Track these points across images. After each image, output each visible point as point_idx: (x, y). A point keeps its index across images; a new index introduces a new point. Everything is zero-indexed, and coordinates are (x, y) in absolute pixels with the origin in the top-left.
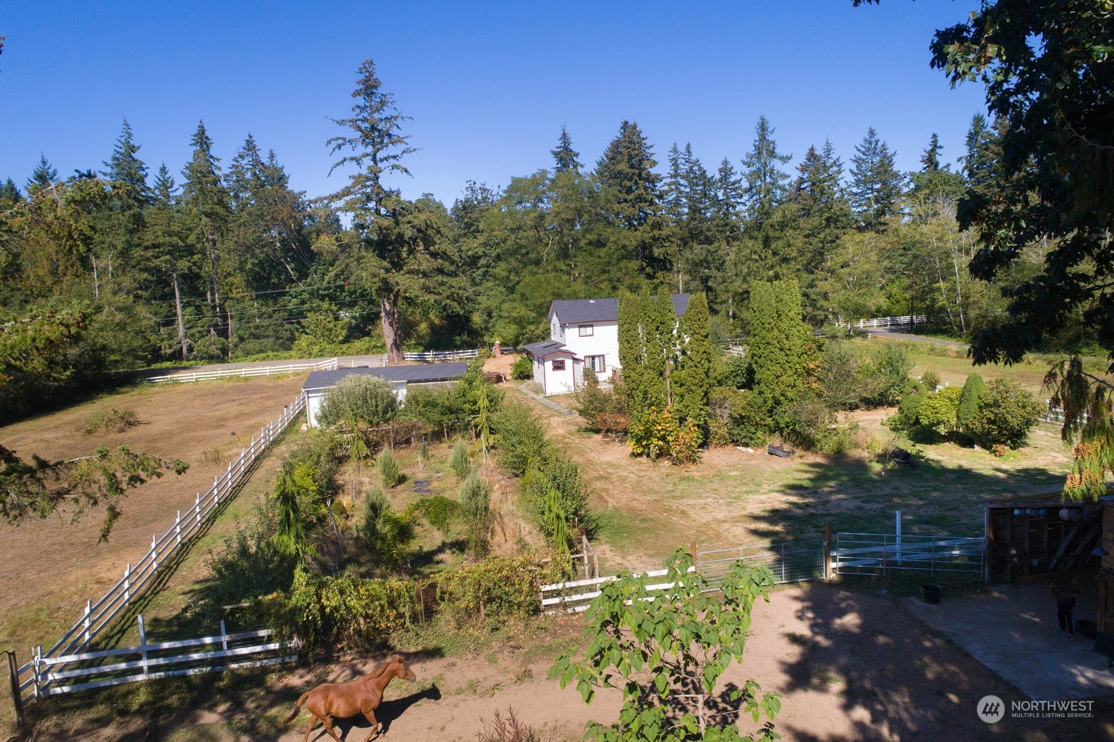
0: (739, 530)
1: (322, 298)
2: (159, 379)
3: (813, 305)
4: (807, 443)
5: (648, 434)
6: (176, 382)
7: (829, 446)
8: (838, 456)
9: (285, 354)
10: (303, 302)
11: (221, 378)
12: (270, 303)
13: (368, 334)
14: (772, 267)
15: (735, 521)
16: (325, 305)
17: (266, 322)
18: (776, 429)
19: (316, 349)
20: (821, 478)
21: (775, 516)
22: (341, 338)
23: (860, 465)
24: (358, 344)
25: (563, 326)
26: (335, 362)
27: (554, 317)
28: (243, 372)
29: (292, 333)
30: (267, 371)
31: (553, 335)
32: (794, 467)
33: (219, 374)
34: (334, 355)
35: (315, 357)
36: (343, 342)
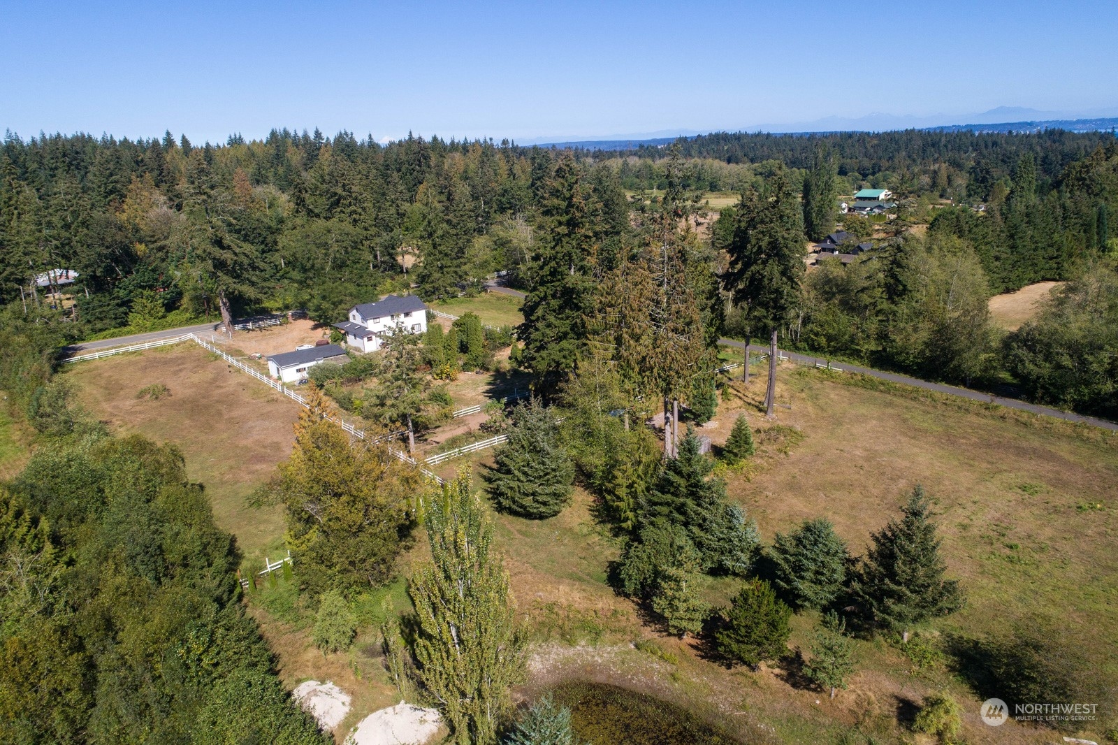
0: (481, 397)
1: (144, 288)
2: (72, 359)
3: (461, 277)
4: (487, 370)
6: (84, 361)
7: (494, 368)
8: (497, 371)
9: (125, 329)
10: (131, 291)
11: (118, 354)
12: (107, 294)
13: (178, 308)
14: (439, 260)
15: (479, 395)
16: (146, 293)
17: (105, 309)
18: (477, 365)
19: (148, 324)
20: (495, 380)
21: (487, 392)
22: (160, 314)
23: (504, 374)
24: (172, 316)
25: (365, 319)
26: (191, 336)
27: (354, 312)
28: (130, 348)
29: (126, 314)
30: (146, 346)
31: (351, 320)
32: (486, 377)
33: (114, 351)
34: (164, 327)
35: (151, 330)
36: (164, 317)
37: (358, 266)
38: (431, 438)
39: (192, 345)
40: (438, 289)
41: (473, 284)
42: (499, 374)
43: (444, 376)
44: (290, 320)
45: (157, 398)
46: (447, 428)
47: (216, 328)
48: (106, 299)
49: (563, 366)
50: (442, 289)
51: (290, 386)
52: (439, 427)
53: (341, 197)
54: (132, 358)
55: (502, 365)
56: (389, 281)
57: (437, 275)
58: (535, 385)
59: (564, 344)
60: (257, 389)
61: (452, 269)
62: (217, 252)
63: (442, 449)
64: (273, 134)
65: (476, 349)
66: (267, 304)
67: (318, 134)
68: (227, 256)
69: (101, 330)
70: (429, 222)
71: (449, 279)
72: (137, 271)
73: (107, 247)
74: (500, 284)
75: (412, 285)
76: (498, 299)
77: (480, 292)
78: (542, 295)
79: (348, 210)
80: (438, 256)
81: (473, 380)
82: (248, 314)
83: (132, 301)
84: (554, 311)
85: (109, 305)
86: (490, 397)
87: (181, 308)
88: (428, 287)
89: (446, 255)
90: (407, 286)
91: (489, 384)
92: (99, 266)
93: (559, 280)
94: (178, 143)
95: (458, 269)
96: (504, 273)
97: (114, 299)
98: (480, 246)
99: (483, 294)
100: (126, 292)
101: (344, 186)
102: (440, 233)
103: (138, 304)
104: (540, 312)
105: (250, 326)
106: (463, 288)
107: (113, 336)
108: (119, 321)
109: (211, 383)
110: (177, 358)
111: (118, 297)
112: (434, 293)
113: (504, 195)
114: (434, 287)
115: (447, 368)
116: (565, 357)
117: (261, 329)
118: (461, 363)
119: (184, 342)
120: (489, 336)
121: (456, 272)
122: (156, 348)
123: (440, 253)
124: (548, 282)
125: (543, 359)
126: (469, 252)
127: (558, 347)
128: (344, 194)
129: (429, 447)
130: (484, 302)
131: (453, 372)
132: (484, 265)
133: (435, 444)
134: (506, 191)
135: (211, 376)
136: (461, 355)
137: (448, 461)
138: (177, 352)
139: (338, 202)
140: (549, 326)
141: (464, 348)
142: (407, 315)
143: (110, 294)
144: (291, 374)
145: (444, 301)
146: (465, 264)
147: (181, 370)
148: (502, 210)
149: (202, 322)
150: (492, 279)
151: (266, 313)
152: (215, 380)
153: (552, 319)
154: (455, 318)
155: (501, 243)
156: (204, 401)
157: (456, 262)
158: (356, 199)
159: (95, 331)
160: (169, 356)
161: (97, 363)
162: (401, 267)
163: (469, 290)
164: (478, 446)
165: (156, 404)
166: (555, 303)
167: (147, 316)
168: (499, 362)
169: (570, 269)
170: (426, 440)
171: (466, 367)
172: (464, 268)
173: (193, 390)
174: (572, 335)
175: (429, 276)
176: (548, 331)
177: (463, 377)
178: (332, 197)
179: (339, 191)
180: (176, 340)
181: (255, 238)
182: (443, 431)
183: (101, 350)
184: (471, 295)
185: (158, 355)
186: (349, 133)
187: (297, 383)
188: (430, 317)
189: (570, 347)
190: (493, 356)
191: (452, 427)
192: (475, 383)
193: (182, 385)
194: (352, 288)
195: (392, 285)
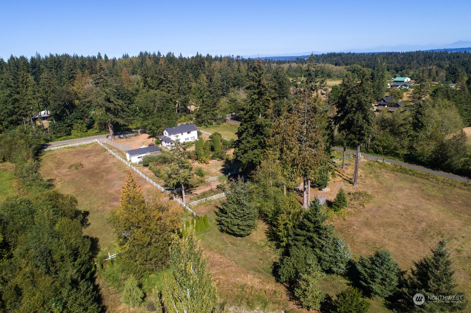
0: (219, 172)
1: (78, 119)
2: (45, 150)
4: (223, 159)
5: (202, 160)
6: (50, 150)
7: (226, 159)
8: (227, 160)
9: (70, 137)
10: (72, 121)
11: (65, 148)
12: (62, 121)
13: (92, 128)
14: (205, 108)
15: (218, 171)
16: (79, 121)
17: (61, 128)
18: (218, 157)
19: (79, 135)
20: (226, 164)
21: (222, 170)
22: (85, 130)
23: (230, 161)
24: (90, 131)
25: (170, 134)
26: (96, 140)
27: (165, 131)
28: (70, 145)
29: (70, 130)
30: (77, 144)
31: (164, 135)
32: (222, 163)
33: (63, 146)
34: (86, 136)
35: (81, 137)
36: (86, 131)
37: (169, 110)
38: (194, 192)
39: (96, 144)
40: (204, 121)
41: (220, 119)
42: (228, 161)
43: (203, 161)
44: (139, 134)
45: (77, 169)
46: (202, 187)
47: (107, 137)
48: (61, 124)
49: (254, 162)
50: (206, 121)
51: (134, 165)
52: (198, 186)
53: (163, 80)
54: (71, 150)
55: (229, 157)
56: (184, 117)
57: (204, 115)
58: (242, 169)
59: (256, 151)
60: (120, 165)
61: (211, 112)
62: (107, 104)
63: (199, 198)
64: (141, 53)
65: (218, 149)
66: (130, 127)
67: (159, 54)
68: (112, 106)
69: (60, 137)
70: (201, 91)
71: (209, 116)
72: (75, 112)
73: (62, 102)
74: (232, 119)
75: (194, 119)
76: (231, 125)
77: (223, 122)
78: (245, 127)
79: (166, 86)
80: (205, 106)
81: (215, 164)
82: (122, 131)
83: (73, 125)
84: (251, 135)
85: (63, 126)
86: (223, 173)
87: (94, 128)
88: (200, 120)
89: (208, 106)
90: (191, 119)
91: (223, 166)
92: (59, 110)
93: (254, 121)
94: (103, 57)
95: (213, 112)
96: (234, 114)
97: (65, 124)
98: (224, 102)
99: (224, 123)
100: (70, 121)
101: (164, 75)
102: (205, 96)
103: (75, 126)
104: (244, 135)
105: (122, 136)
106: (215, 120)
107: (64, 139)
108: (67, 133)
109: (101, 162)
110: (89, 150)
111: (67, 123)
112: (202, 122)
113: (235, 80)
114: (202, 120)
115: (204, 158)
116: (255, 158)
117: (126, 138)
118: (211, 156)
119: (93, 143)
120: (225, 143)
121: (213, 114)
122: (81, 146)
123: (205, 105)
124: (248, 121)
125: (245, 158)
126: (218, 105)
127: (252, 153)
128: (164, 79)
129: (192, 196)
130: (225, 127)
131: (207, 160)
132: (225, 110)
133: (195, 195)
134: (236, 78)
135: (102, 159)
136: (211, 152)
137: (200, 204)
138: (89, 148)
139: (162, 82)
140: (248, 142)
141: (212, 149)
142: (189, 133)
143: (64, 121)
144: (135, 159)
145: (207, 126)
146: (217, 110)
147: (89, 156)
148: (234, 86)
149: (102, 134)
150: (228, 117)
151: (129, 131)
152: (103, 161)
153: (249, 139)
154: (210, 134)
155: (233, 101)
156: (97, 171)
157: (212, 109)
158: (169, 81)
159: (57, 137)
160: (86, 149)
161: (56, 152)
162: (189, 111)
163: (218, 121)
164: (215, 197)
165: (76, 171)
166: (251, 131)
167: (79, 131)
168: (228, 156)
169: (259, 115)
170: (192, 193)
171: (213, 158)
172: (216, 112)
173: (93, 165)
174: (259, 147)
175: (201, 115)
176: (248, 145)
177: (212, 162)
178: (159, 80)
179: (162, 77)
180: (90, 142)
181: (126, 98)
182: (200, 189)
183: (58, 146)
184: (219, 124)
185: (81, 149)
186: (172, 53)
187: (138, 163)
188: (199, 134)
189: (258, 153)
190: (226, 153)
191: (204, 187)
192: (217, 165)
193: (88, 163)
194: (165, 120)
195: (185, 118)
